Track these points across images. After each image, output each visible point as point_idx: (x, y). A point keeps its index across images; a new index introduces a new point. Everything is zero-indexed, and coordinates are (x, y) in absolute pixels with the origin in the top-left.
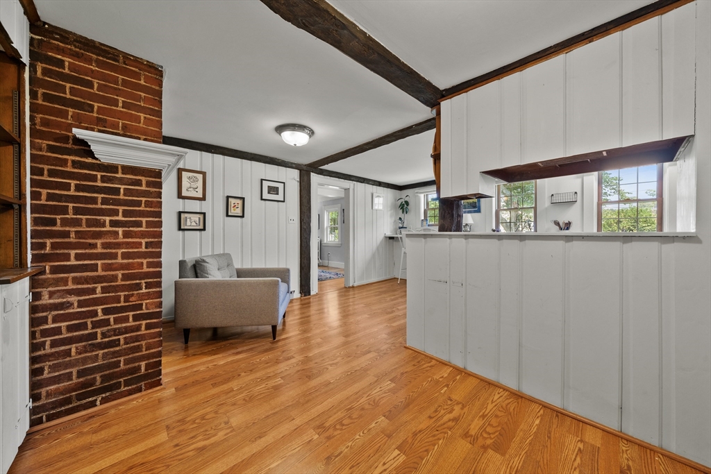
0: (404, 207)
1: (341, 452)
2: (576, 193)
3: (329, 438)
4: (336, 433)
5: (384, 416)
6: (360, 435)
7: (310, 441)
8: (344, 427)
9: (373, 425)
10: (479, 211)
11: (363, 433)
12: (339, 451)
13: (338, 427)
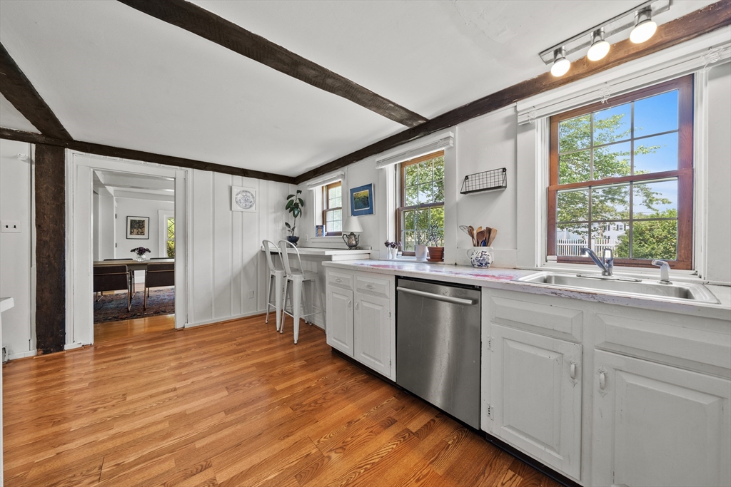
0: (295, 207)
2: (504, 170)
10: (371, 212)
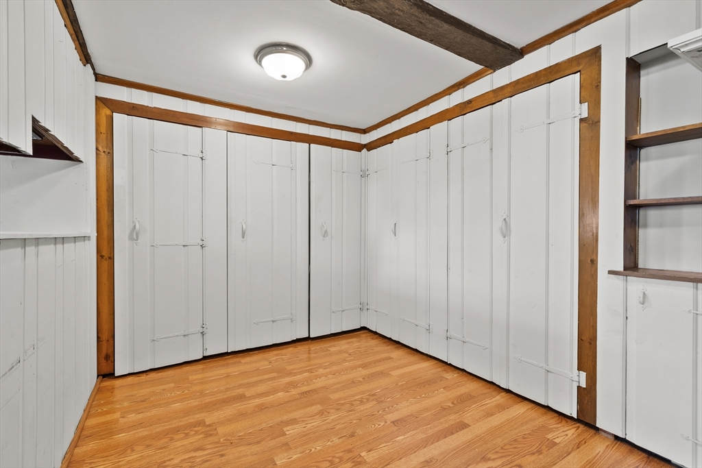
1: (339, 438)
3: (350, 451)
4: (341, 454)
5: (276, 464)
6: (316, 449)
7: (370, 451)
8: (330, 458)
9: (295, 457)
11: (311, 450)
12: (341, 439)
13: (337, 460)
